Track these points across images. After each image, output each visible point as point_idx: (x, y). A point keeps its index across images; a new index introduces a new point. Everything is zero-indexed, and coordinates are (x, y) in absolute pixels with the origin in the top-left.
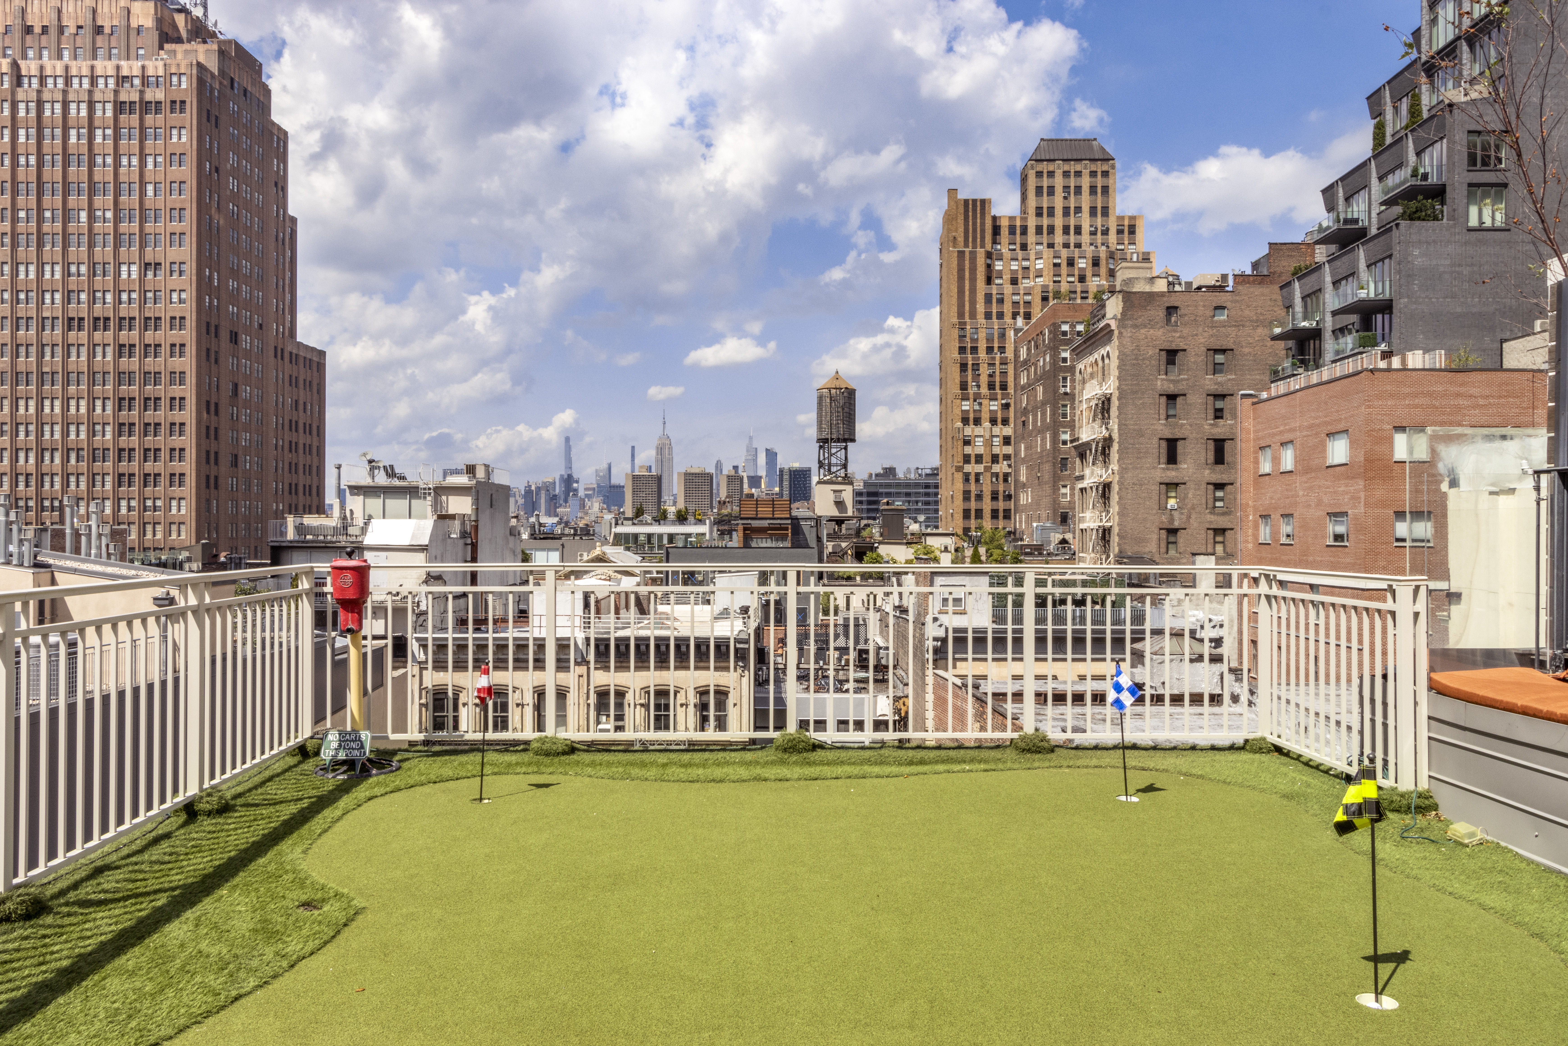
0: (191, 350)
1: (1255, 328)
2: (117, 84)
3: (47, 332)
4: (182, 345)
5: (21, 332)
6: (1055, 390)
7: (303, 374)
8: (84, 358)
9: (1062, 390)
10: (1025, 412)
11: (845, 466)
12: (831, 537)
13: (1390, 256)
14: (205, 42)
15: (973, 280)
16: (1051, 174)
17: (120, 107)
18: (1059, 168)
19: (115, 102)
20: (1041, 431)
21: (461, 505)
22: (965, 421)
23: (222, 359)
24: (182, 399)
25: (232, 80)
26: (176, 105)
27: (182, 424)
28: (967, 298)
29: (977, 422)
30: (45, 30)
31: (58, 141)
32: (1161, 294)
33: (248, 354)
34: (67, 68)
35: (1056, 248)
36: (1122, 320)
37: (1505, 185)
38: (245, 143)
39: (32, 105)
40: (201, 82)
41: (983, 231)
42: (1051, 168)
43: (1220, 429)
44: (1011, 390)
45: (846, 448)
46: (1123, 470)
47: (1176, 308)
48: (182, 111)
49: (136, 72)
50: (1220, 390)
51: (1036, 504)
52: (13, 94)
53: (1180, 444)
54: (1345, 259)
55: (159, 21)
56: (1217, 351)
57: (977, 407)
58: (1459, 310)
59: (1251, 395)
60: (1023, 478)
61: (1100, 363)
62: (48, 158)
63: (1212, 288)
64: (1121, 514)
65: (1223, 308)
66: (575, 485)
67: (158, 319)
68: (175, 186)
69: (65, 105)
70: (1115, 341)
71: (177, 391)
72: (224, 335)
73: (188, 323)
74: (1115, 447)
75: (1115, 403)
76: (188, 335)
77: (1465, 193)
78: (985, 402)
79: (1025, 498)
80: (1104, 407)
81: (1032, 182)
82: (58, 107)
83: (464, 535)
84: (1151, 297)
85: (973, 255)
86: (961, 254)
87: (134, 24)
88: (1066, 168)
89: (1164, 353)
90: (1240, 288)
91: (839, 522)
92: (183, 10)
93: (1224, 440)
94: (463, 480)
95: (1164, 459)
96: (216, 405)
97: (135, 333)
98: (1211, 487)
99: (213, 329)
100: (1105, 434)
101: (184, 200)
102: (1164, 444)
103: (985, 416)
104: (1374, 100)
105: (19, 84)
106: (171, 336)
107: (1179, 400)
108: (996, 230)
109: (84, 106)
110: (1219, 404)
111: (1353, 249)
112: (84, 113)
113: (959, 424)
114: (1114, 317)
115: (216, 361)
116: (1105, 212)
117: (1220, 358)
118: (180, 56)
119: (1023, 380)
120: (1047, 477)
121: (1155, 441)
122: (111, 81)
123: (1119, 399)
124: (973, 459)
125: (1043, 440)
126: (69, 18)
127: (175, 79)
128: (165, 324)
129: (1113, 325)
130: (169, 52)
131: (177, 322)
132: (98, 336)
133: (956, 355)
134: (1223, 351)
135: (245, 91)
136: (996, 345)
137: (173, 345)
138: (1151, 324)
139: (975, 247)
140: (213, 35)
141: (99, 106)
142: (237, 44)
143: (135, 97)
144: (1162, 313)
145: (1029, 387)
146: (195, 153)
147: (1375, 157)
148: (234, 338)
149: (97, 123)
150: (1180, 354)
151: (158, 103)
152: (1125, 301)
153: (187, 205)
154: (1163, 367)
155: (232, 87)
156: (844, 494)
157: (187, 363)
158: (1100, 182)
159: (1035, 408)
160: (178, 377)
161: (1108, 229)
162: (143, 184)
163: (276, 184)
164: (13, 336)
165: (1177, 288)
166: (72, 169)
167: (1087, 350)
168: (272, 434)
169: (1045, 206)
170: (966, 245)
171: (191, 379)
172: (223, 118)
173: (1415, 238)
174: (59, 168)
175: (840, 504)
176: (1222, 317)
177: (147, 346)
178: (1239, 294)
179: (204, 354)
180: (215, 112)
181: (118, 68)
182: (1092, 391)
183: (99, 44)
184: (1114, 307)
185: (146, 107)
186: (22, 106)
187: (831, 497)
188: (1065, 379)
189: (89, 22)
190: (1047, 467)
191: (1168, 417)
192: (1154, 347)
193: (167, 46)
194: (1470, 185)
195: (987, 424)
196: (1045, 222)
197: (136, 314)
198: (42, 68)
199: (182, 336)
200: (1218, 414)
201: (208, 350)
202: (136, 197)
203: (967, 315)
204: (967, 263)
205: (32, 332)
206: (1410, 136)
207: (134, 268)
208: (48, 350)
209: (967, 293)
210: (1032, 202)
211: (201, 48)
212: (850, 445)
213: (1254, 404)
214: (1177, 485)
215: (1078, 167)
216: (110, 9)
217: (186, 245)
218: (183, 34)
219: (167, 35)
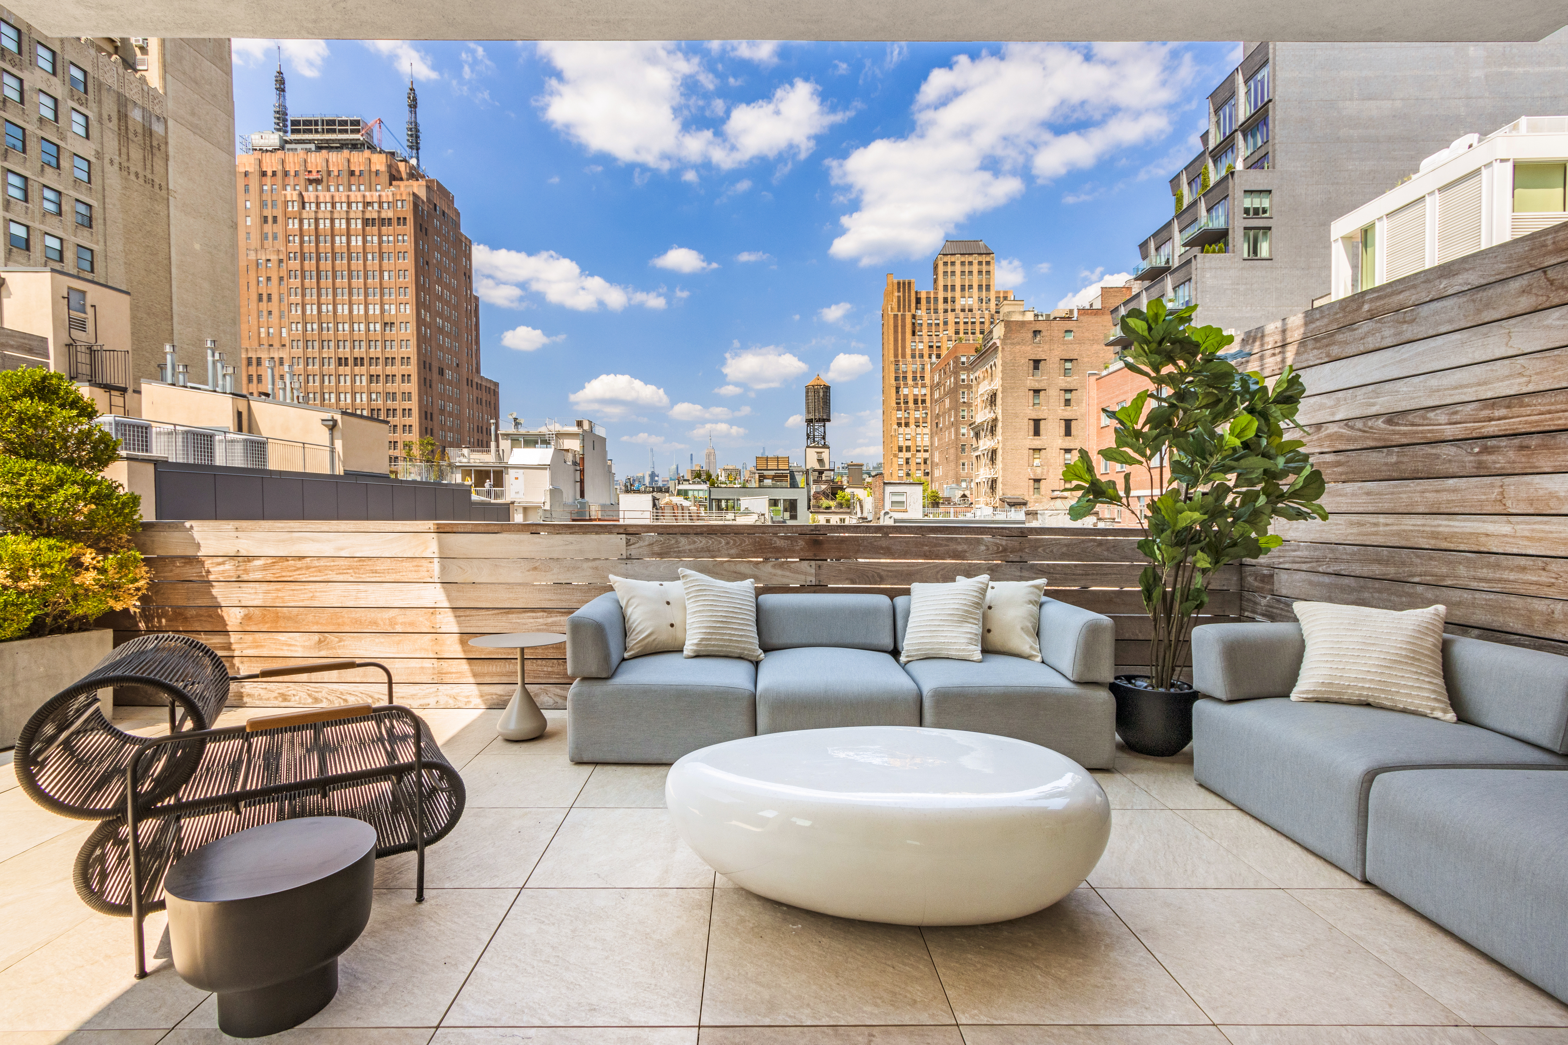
0: (414, 378)
1: (1092, 345)
2: (364, 207)
3: (326, 367)
4: (409, 376)
5: (310, 367)
6: (957, 401)
7: (485, 397)
8: (349, 383)
9: (962, 400)
10: (938, 416)
11: (824, 438)
12: (815, 482)
13: (1190, 280)
14: (417, 180)
15: (903, 333)
16: (953, 263)
17: (366, 222)
18: (958, 259)
19: (363, 219)
20: (948, 428)
21: (574, 445)
22: (899, 425)
23: (434, 385)
24: (410, 410)
25: (435, 205)
26: (401, 221)
27: (410, 426)
28: (900, 345)
29: (907, 425)
31: (329, 244)
32: (1030, 322)
33: (450, 383)
34: (333, 197)
35: (957, 312)
36: (1005, 338)
37: (1269, 228)
38: (445, 247)
39: (312, 221)
40: (416, 206)
41: (910, 301)
42: (953, 260)
43: (1068, 414)
44: (928, 404)
45: (824, 426)
46: (1005, 440)
47: (1040, 331)
48: (405, 224)
49: (375, 199)
50: (1069, 387)
51: (946, 475)
52: (300, 214)
53: (1042, 423)
54: (1157, 286)
55: (390, 167)
56: (1066, 360)
57: (906, 415)
58: (1237, 315)
59: (1095, 374)
60: (936, 460)
61: (989, 371)
62: (323, 255)
63: (1062, 318)
64: (1004, 469)
65: (1071, 331)
66: (656, 478)
67: (393, 358)
68: (401, 273)
69: (332, 220)
70: (1000, 354)
71: (407, 405)
72: (435, 370)
73: (412, 361)
74: (1000, 424)
75: (999, 395)
76: (412, 369)
77: (1242, 234)
78: (912, 412)
79: (938, 473)
80: (992, 399)
81: (941, 268)
82: (328, 222)
83: (575, 463)
84: (1023, 324)
85: (903, 316)
86: (896, 316)
87: (373, 169)
88: (963, 259)
89: (1031, 362)
90: (1082, 318)
91: (821, 473)
92: (404, 160)
93: (1071, 420)
94: (575, 429)
95: (1032, 433)
96: (431, 414)
97: (380, 367)
98: (1063, 451)
99: (427, 366)
100: (992, 415)
101: (407, 283)
102: (1032, 423)
103: (912, 421)
104: (1175, 182)
105: (304, 208)
106: (402, 369)
107: (1042, 393)
108: (918, 301)
109: (344, 221)
110: (1068, 396)
111: (1163, 279)
112: (344, 226)
113: (896, 427)
114: (999, 338)
115: (430, 386)
116: (988, 287)
117: (1068, 365)
118: (402, 189)
119: (936, 396)
120: (952, 457)
121: (1026, 420)
122: (360, 206)
123: (1002, 393)
124: (904, 449)
125: (950, 433)
126: (334, 165)
127: (399, 204)
128: (398, 362)
129: (998, 343)
130: (395, 186)
131: (405, 360)
132: (357, 369)
133: (893, 382)
134: (1071, 360)
135: (444, 212)
136: (918, 375)
137: (403, 376)
138: (1022, 342)
139: (904, 311)
140: (423, 177)
141: (353, 221)
142: (437, 182)
143: (375, 216)
144: (1030, 335)
145: (941, 400)
146: (413, 252)
147: (1177, 217)
148: (441, 372)
149: (352, 232)
150: (1042, 362)
151: (390, 219)
152: (1005, 327)
153: (409, 285)
154: (1031, 371)
155: (435, 210)
156: (823, 455)
157: (413, 387)
158: (984, 268)
159: (944, 413)
160: (407, 396)
161: (989, 300)
162: (381, 272)
163: (465, 274)
164: (305, 370)
165: (1040, 318)
166: (338, 262)
167: (981, 364)
168: (466, 434)
169: (949, 284)
170: (899, 310)
171: (415, 397)
172: (430, 230)
173: (1207, 265)
174: (329, 262)
175: (820, 461)
176: (1070, 337)
177: (387, 376)
178: (1081, 322)
179: (422, 381)
180: (425, 225)
181: (364, 196)
182: (984, 388)
183: (352, 182)
184: (999, 331)
185: (383, 222)
186: (306, 222)
187: (815, 457)
188: (963, 393)
189: (346, 168)
190: (952, 451)
191: (1034, 404)
192: (1025, 357)
193: (394, 183)
194: (1245, 228)
195: (913, 426)
196: (949, 295)
197: (380, 355)
198: (317, 197)
199: (409, 370)
200: (1068, 402)
201: (425, 379)
202: (377, 280)
203: (900, 356)
204: (900, 321)
205: (317, 367)
206: (1202, 199)
207: (378, 326)
208: (326, 378)
209: (900, 341)
210: (941, 283)
211: (415, 184)
212: (827, 423)
213: (1097, 379)
214: (1040, 450)
215: (970, 259)
216: (358, 159)
217: (409, 311)
218: (404, 176)
219: (394, 177)
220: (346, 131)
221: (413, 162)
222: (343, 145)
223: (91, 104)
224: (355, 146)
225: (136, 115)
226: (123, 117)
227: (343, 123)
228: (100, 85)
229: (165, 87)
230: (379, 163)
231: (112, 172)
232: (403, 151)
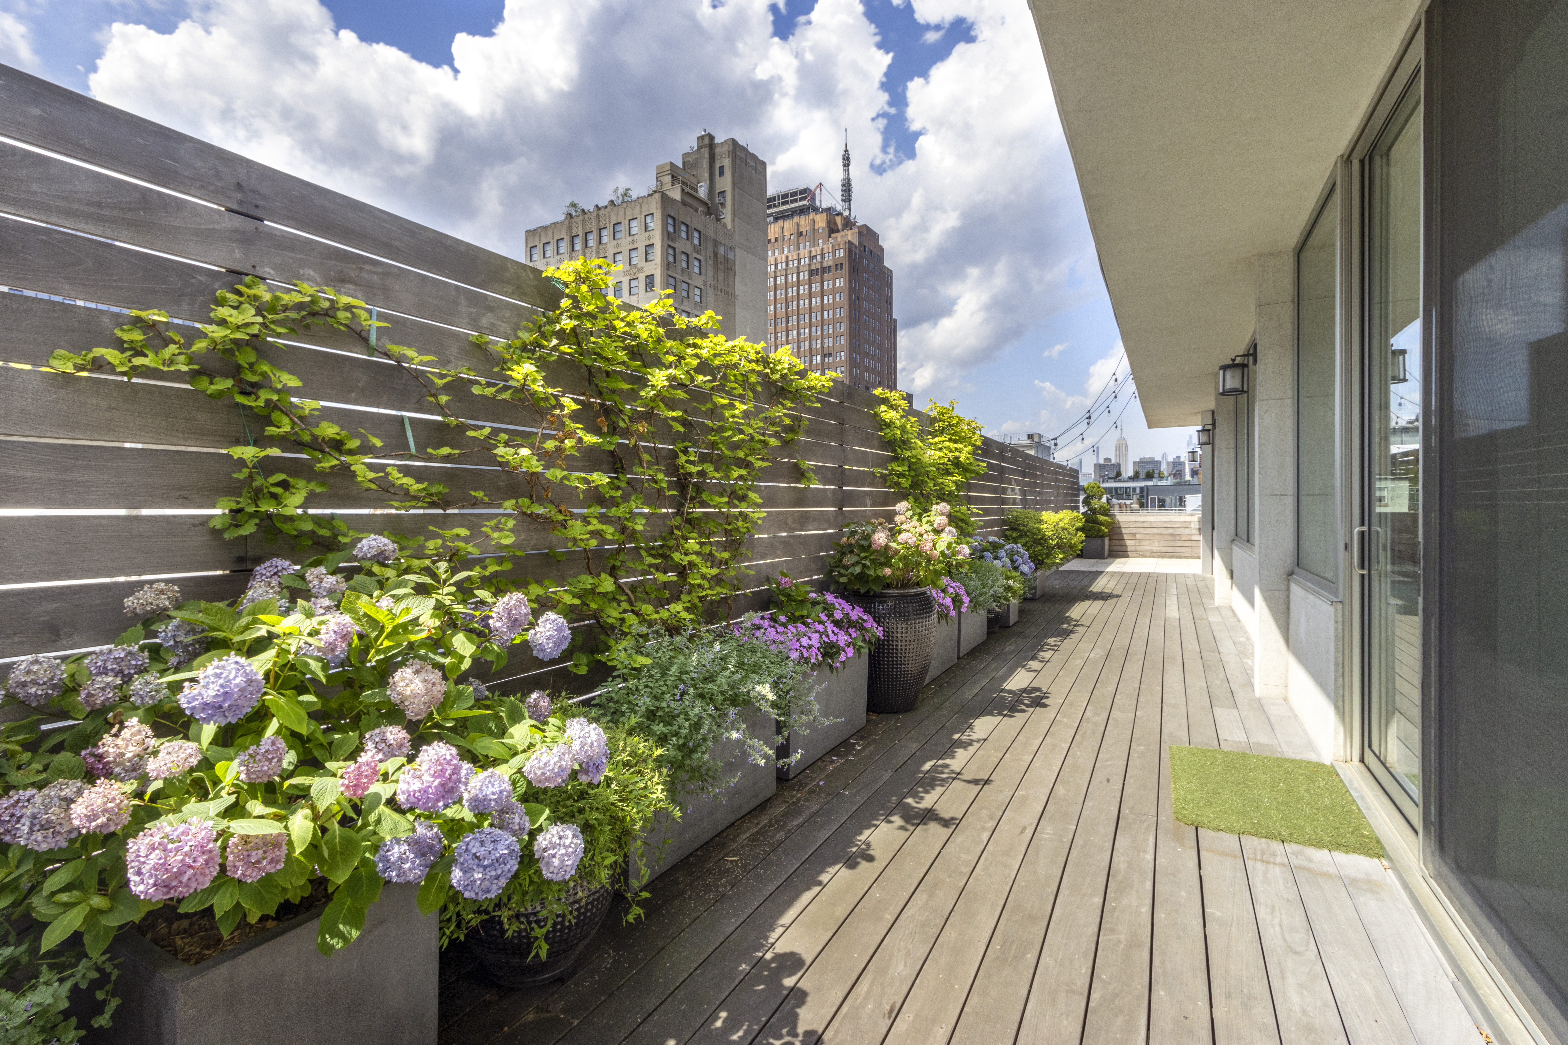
2: (810, 261)
14: (851, 229)
17: (812, 273)
19: (809, 271)
25: (865, 247)
26: (838, 266)
30: (776, 239)
34: (787, 257)
38: (872, 281)
40: (850, 251)
48: (841, 268)
49: (819, 252)
55: (829, 222)
69: (786, 276)
82: (783, 278)
87: (816, 227)
92: (839, 214)
109: (795, 275)
112: (795, 279)
118: (839, 239)
122: (807, 260)
126: (787, 231)
127: (837, 252)
130: (834, 238)
135: (871, 252)
140: (855, 224)
141: (802, 274)
142: (866, 226)
143: (819, 266)
146: (847, 290)
149: (801, 283)
151: (829, 267)
155: (865, 251)
162: (822, 311)
172: (861, 269)
180: (857, 266)
181: (810, 252)
183: (801, 242)
185: (824, 270)
189: (796, 231)
193: (833, 235)
202: (819, 318)
207: (819, 357)
211: (849, 233)
216: (804, 222)
217: (843, 341)
218: (840, 227)
219: (832, 229)
220: (796, 201)
221: (846, 213)
222: (793, 213)
223: (703, 252)
224: (802, 211)
225: (721, 251)
226: (716, 254)
227: (794, 194)
228: (706, 237)
229: (734, 227)
230: (821, 221)
231: (710, 291)
232: (839, 207)
